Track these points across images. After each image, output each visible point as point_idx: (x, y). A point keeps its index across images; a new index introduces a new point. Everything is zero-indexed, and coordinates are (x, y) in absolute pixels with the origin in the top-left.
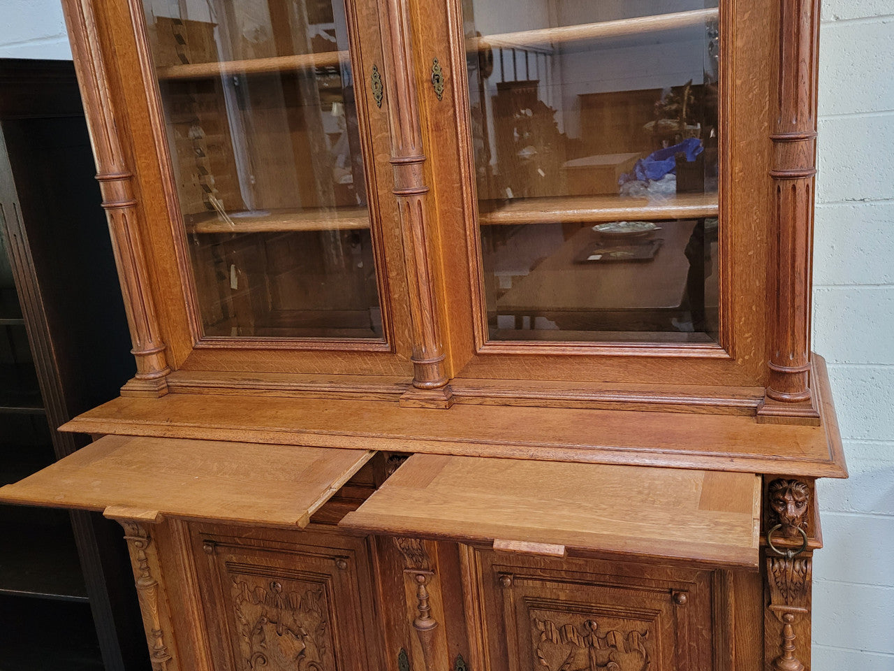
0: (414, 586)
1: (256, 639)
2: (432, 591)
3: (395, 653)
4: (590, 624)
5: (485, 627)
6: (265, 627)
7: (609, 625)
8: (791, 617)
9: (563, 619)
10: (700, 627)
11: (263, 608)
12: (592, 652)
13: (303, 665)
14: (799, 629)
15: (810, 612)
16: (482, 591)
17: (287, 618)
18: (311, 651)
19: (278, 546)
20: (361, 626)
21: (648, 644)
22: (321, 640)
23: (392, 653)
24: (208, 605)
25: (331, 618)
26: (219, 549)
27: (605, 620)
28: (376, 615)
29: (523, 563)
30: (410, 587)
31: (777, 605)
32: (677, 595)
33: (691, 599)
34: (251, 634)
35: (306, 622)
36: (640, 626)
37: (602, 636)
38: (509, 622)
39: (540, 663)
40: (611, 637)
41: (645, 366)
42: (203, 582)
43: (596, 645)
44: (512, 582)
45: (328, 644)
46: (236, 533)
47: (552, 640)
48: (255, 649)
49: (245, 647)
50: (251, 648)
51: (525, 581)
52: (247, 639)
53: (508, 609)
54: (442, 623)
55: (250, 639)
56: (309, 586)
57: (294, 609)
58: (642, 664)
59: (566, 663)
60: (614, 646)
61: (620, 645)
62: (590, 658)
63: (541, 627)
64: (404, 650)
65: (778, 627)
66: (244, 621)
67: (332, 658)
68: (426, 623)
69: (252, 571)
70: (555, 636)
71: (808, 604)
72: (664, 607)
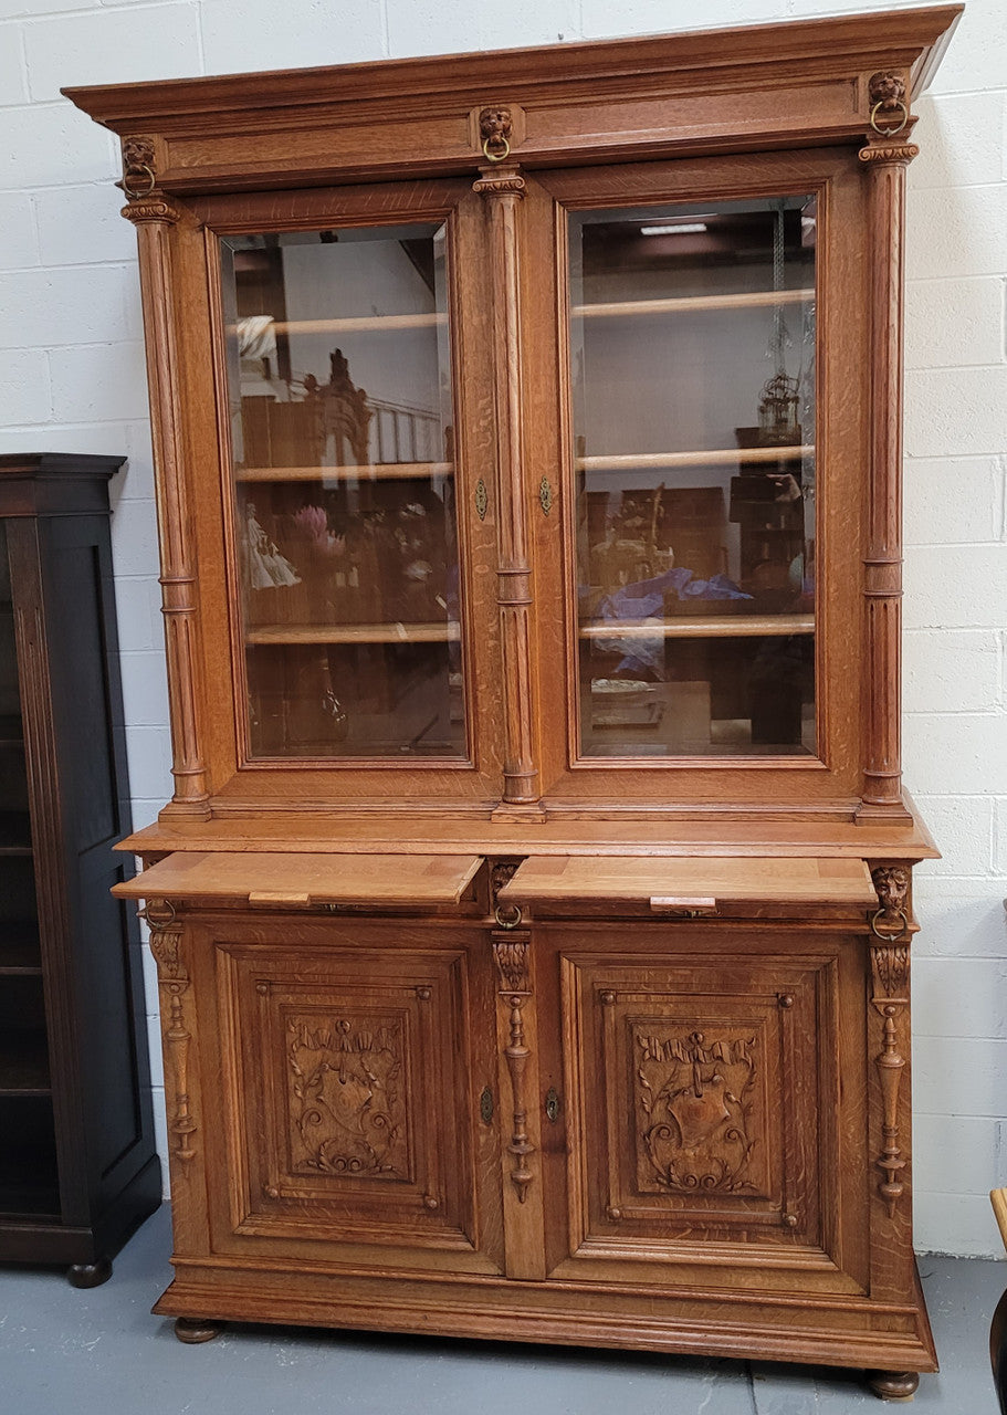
0: (507, 1011)
1: (311, 1092)
2: (526, 1015)
3: (477, 1094)
4: (696, 1037)
5: (581, 1052)
6: (325, 1076)
7: (716, 1035)
8: (892, 1009)
9: (667, 1034)
10: (805, 1032)
11: (324, 1054)
12: (697, 1066)
13: (367, 1117)
14: (900, 1022)
15: (909, 1003)
16: (580, 1013)
17: (353, 1063)
18: (379, 1099)
19: (347, 980)
20: (438, 1066)
21: (754, 1052)
22: (392, 1083)
23: (475, 1093)
24: (250, 1060)
25: (405, 1060)
26: (275, 989)
27: (712, 1031)
28: (459, 1048)
29: (627, 978)
30: (503, 1012)
31: (880, 997)
32: (784, 998)
33: (798, 1001)
34: (306, 1087)
35: (376, 1065)
36: (747, 1033)
37: (708, 1048)
38: (609, 1044)
39: (642, 1085)
40: (717, 1047)
41: (743, 779)
42: (247, 1032)
43: (702, 1059)
44: (615, 998)
45: (400, 1089)
46: (296, 970)
47: (655, 1058)
48: (308, 1105)
49: (295, 1104)
50: (303, 1104)
51: (629, 997)
52: (299, 1093)
53: (609, 1028)
54: (535, 1051)
55: (303, 1093)
56: (383, 1022)
57: (362, 1051)
58: (748, 1074)
59: (669, 1082)
60: (721, 1058)
61: (727, 1058)
62: (695, 1073)
63: (645, 1044)
64: (488, 1089)
65: (880, 1021)
66: (298, 1071)
67: (403, 1105)
68: (518, 1051)
69: (314, 1011)
70: (659, 1053)
71: (908, 995)
72: (770, 1013)
